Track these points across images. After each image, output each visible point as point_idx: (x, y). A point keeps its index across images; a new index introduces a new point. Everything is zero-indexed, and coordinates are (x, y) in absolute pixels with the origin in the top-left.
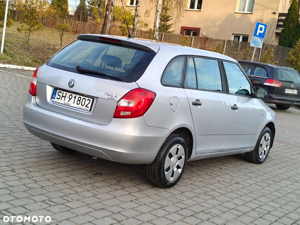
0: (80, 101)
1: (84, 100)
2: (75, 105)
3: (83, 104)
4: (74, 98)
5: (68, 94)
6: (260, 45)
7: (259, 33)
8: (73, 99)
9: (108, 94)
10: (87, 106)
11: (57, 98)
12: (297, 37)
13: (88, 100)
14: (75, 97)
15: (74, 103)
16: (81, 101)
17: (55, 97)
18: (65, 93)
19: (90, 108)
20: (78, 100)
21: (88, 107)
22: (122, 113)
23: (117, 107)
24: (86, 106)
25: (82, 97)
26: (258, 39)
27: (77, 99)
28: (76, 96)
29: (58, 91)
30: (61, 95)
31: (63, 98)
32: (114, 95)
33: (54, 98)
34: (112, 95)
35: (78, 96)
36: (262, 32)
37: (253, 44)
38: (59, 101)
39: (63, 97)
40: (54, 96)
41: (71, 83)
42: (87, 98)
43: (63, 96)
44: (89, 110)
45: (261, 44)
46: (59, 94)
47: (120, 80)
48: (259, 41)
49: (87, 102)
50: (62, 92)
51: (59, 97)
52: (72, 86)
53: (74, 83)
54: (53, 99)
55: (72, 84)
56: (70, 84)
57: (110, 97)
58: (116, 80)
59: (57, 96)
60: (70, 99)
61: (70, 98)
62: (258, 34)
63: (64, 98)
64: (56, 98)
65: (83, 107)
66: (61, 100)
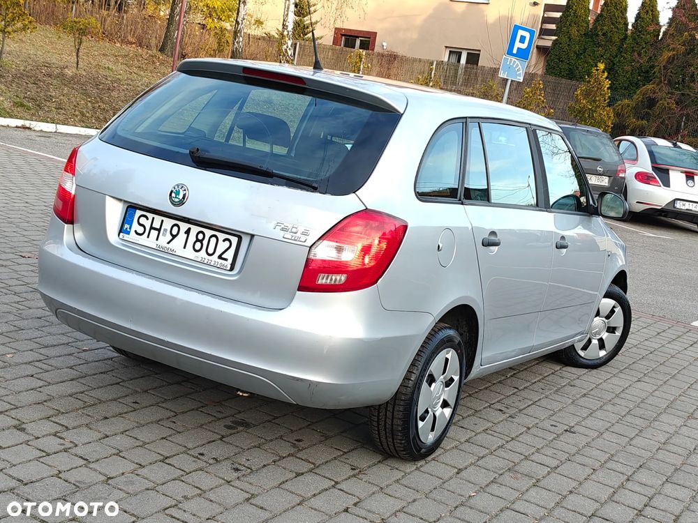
0: (201, 241)
1: (214, 240)
2: (189, 253)
3: (211, 251)
4: (185, 233)
5: (168, 223)
6: (520, 75)
7: (518, 48)
8: (182, 236)
9: (283, 226)
10: (223, 256)
11: (136, 231)
12: (585, 57)
13: (224, 241)
14: (188, 232)
15: (185, 247)
16: (205, 242)
17: (130, 228)
18: (158, 219)
19: (230, 261)
20: (197, 240)
21: (226, 260)
22: (323, 280)
23: (308, 261)
24: (220, 257)
25: (208, 233)
26: (515, 62)
27: (192, 238)
28: (189, 229)
29: (139, 213)
30: (147, 224)
31: (154, 233)
32: (301, 230)
33: (128, 233)
34: (294, 230)
35: (195, 229)
36: (524, 46)
37: (504, 73)
38: (143, 240)
39: (152, 231)
40: (126, 226)
41: (178, 193)
42: (221, 236)
43: (152, 228)
44: (229, 268)
45: (521, 71)
46: (143, 220)
47: (314, 189)
48: (517, 65)
49: (223, 246)
50: (150, 216)
51: (140, 230)
52: (181, 203)
53: (184, 195)
54: (126, 235)
55: (181, 196)
56: (173, 195)
57: (288, 235)
58: (302, 189)
59: (135, 226)
60: (174, 237)
61: (174, 232)
62: (515, 51)
63: (157, 232)
64: (132, 232)
65: (210, 258)
66: (148, 237)
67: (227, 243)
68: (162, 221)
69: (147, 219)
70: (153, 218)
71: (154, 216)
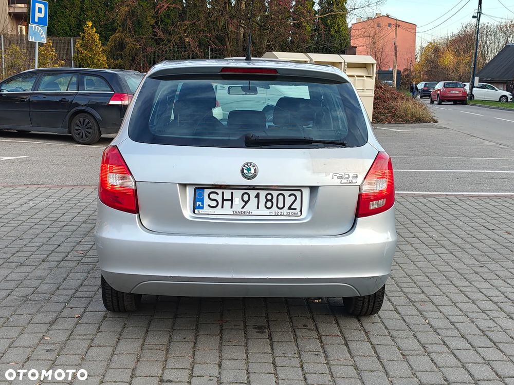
0: (271, 200)
1: (281, 198)
3: (281, 206)
4: (256, 197)
5: (238, 193)
8: (253, 201)
9: (338, 175)
10: (292, 207)
11: (209, 206)
13: (290, 196)
14: (257, 196)
15: (258, 208)
16: (274, 201)
17: (203, 204)
18: (227, 192)
20: (267, 200)
21: (295, 209)
22: (373, 206)
23: (360, 195)
24: (290, 208)
25: (275, 193)
27: (263, 200)
28: (258, 194)
29: (207, 192)
30: (219, 198)
31: (227, 203)
32: (351, 175)
33: (202, 208)
34: (347, 176)
35: (263, 194)
38: (218, 210)
40: (198, 203)
42: (287, 193)
43: (223, 200)
44: (299, 214)
47: (343, 145)
49: (289, 200)
50: (220, 191)
51: (214, 204)
53: (255, 170)
54: (201, 210)
57: (344, 181)
58: (338, 147)
59: (207, 201)
60: (246, 202)
61: (246, 199)
63: (230, 202)
64: (206, 207)
65: (280, 211)
66: (222, 207)
67: (293, 198)
68: (232, 193)
69: (218, 194)
70: (223, 193)
71: (223, 190)
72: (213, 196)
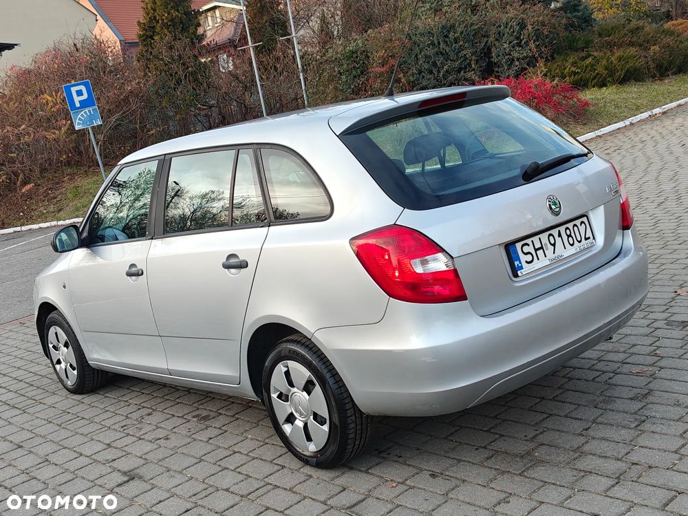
0: (571, 235)
1: (576, 229)
2: (571, 251)
4: (559, 237)
5: (544, 237)
8: (558, 240)
11: (526, 262)
13: (581, 225)
14: (560, 235)
15: (565, 248)
16: (573, 235)
17: (520, 263)
18: (536, 239)
19: (592, 237)
20: (568, 236)
21: (589, 238)
24: (586, 239)
25: (570, 225)
27: (565, 237)
28: (559, 231)
29: (518, 245)
30: (531, 249)
31: (540, 253)
33: (521, 268)
35: (562, 229)
38: (537, 265)
42: (578, 222)
43: (536, 250)
44: (594, 243)
50: (529, 241)
51: (529, 258)
54: (523, 270)
59: (523, 258)
60: (554, 245)
61: (552, 242)
63: (542, 250)
64: (524, 265)
65: (582, 244)
66: (538, 259)
67: (583, 226)
68: (540, 238)
69: (528, 245)
70: (532, 241)
71: (531, 239)
72: (526, 249)
